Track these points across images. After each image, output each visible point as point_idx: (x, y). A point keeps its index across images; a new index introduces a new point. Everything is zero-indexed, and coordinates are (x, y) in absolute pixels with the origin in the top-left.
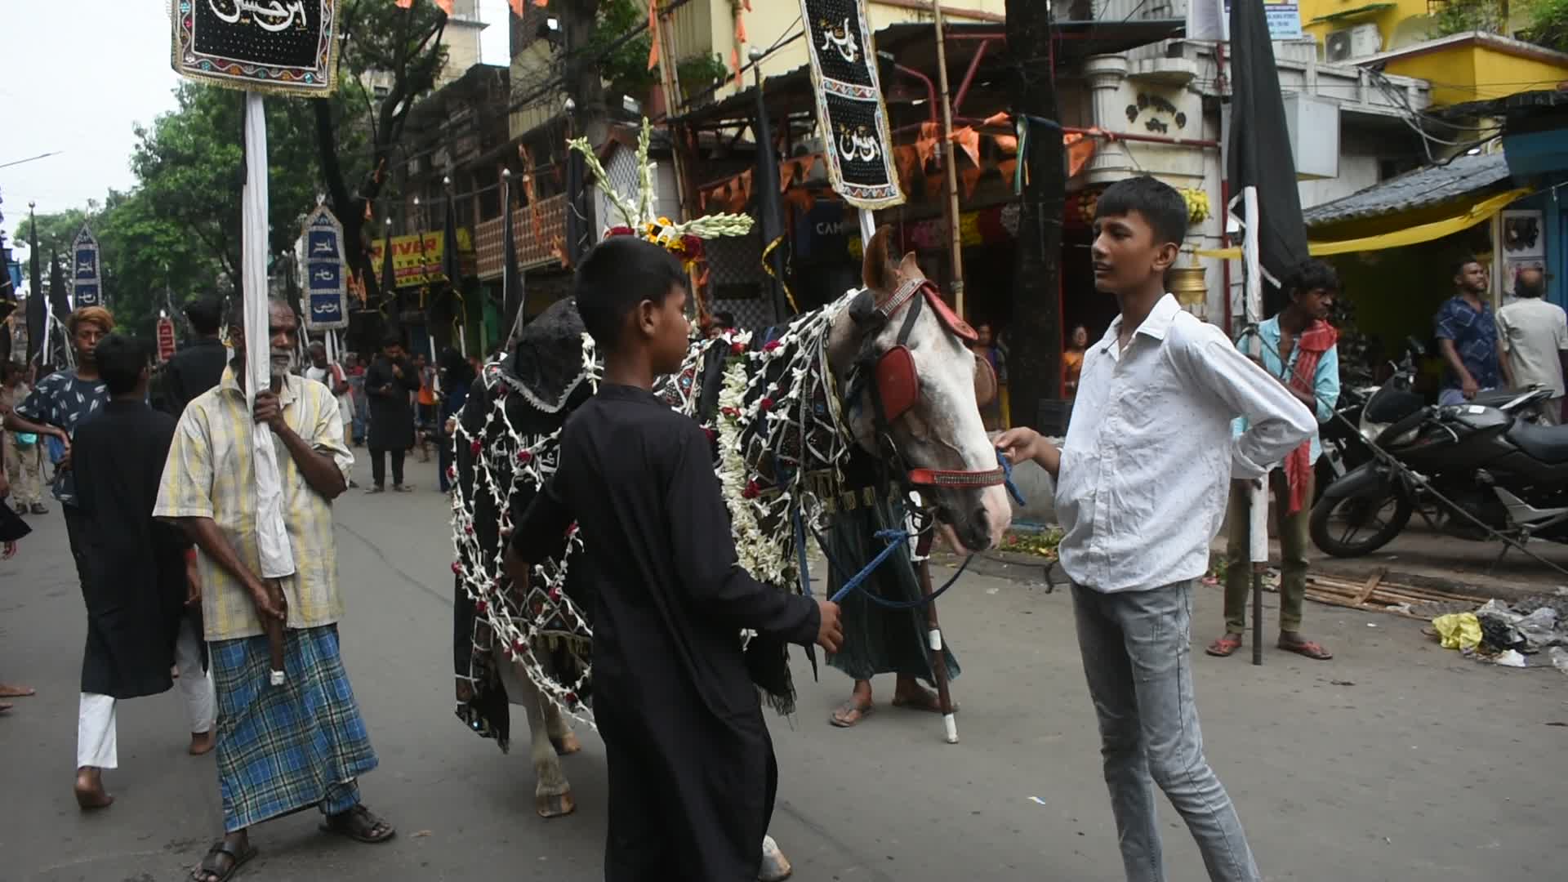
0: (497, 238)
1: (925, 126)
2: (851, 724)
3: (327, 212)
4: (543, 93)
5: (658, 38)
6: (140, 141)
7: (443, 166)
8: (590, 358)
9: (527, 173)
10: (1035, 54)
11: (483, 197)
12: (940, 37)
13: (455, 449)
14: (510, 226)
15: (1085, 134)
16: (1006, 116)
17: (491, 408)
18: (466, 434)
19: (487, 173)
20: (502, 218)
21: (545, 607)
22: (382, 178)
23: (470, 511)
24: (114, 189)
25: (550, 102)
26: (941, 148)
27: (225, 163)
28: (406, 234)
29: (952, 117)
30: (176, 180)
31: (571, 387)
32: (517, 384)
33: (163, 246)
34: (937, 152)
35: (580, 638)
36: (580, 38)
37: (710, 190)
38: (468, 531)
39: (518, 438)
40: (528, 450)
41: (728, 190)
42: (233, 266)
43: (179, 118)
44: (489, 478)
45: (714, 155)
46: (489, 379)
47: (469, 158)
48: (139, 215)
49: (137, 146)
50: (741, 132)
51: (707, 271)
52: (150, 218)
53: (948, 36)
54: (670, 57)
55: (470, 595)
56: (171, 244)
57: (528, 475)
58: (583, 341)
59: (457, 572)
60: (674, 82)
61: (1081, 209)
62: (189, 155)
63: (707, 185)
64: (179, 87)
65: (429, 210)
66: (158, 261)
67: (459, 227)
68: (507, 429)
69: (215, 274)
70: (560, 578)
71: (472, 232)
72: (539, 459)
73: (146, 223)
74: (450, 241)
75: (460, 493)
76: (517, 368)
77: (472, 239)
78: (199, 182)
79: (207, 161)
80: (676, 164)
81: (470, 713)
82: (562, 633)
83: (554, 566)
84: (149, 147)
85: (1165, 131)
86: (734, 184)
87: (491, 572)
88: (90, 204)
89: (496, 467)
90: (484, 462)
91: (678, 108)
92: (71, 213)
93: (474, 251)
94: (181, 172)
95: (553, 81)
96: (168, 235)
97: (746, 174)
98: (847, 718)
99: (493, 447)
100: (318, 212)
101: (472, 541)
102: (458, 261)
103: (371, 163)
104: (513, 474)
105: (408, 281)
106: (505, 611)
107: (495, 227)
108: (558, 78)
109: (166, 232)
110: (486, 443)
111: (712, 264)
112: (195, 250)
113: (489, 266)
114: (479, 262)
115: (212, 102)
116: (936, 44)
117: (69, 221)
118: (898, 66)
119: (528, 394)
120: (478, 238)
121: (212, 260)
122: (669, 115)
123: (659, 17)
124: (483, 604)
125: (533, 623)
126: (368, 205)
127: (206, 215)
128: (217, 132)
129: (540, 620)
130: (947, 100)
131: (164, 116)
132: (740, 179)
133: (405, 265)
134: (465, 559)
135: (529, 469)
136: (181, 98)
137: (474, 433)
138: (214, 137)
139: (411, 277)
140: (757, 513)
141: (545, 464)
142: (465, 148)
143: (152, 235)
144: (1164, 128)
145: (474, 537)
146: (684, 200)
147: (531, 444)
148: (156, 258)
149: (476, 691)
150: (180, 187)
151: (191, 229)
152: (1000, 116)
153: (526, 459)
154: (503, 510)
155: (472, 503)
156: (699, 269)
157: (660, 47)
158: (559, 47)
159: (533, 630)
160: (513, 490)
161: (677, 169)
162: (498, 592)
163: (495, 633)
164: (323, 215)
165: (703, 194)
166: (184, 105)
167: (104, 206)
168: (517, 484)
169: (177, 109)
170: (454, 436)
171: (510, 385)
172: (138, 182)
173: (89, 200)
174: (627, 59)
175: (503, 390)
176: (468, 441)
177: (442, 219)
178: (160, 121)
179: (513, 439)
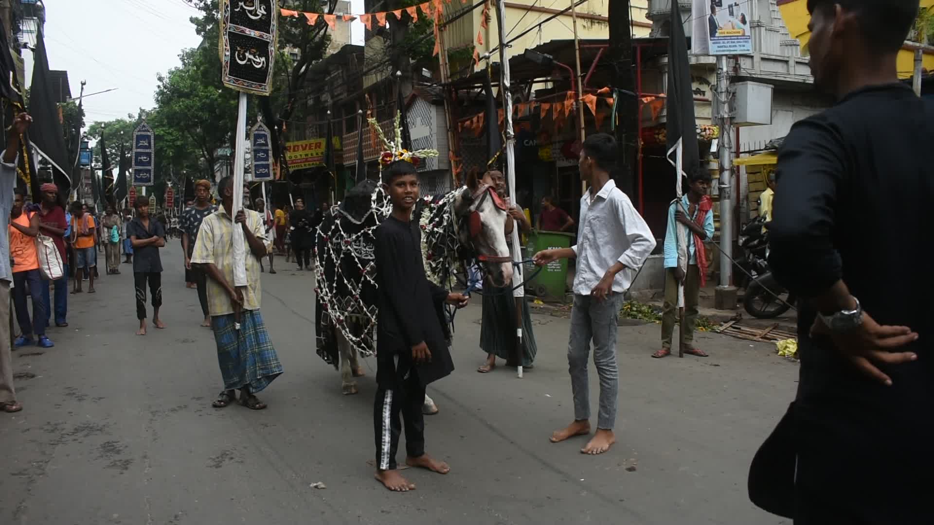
0: (354, 143)
1: (569, 92)
2: (487, 372)
3: (262, 124)
4: (379, 66)
5: (438, 40)
6: (160, 84)
7: (327, 101)
8: (374, 203)
9: (369, 109)
10: (622, 58)
11: (347, 120)
12: (577, 47)
13: (316, 241)
14: (361, 136)
15: (657, 97)
16: (608, 89)
17: (334, 223)
18: (322, 234)
19: (350, 108)
20: (356, 132)
21: (352, 303)
22: (292, 109)
23: (322, 266)
24: (143, 108)
25: (382, 71)
26: (577, 105)
27: (207, 97)
28: (305, 139)
29: (582, 89)
30: (180, 106)
31: (367, 215)
32: (345, 213)
33: (169, 142)
34: (574, 107)
35: (366, 317)
36: (399, 37)
37: (464, 122)
38: (322, 275)
39: (345, 235)
40: (349, 239)
41: (472, 122)
42: (208, 154)
43: (181, 71)
44: (331, 252)
45: (465, 104)
46: (334, 212)
47: (341, 97)
48: (156, 124)
49: (159, 87)
50: (481, 91)
51: (461, 165)
52: (164, 126)
53: (582, 46)
54: (444, 50)
55: (321, 302)
56: (174, 140)
57: (349, 250)
58: (371, 197)
59: (316, 292)
60: (446, 64)
61: (656, 136)
62: (186, 93)
63: (461, 120)
64: (182, 53)
65: (318, 127)
66: (166, 151)
67: (334, 136)
68: (341, 231)
69: (198, 159)
70: (358, 291)
71: (341, 139)
72: (353, 243)
73: (160, 129)
74: (329, 144)
75: (318, 259)
76: (345, 207)
77: (341, 143)
78: (192, 107)
79: (197, 96)
80: (446, 108)
81: (323, 353)
82: (358, 315)
83: (356, 287)
84: (165, 87)
85: (704, 95)
86: (475, 119)
87: (331, 292)
88: (130, 117)
89: (335, 247)
90: (330, 245)
91: (448, 78)
92: (118, 121)
93: (342, 150)
94: (182, 101)
95: (384, 60)
96: (173, 136)
97: (481, 115)
98: (486, 369)
99: (334, 239)
100: (258, 125)
101: (323, 279)
102: (333, 155)
103: (286, 99)
104: (342, 249)
105: (305, 165)
106: (336, 307)
107: (354, 137)
108: (387, 58)
109: (171, 134)
110: (331, 238)
111: (464, 161)
112: (187, 144)
113: (350, 158)
114: (345, 156)
115: (202, 63)
116: (575, 50)
117: (117, 126)
118: (555, 62)
119: (350, 217)
120: (344, 143)
121: (196, 151)
122: (443, 82)
123: (439, 29)
124: (326, 305)
125: (346, 311)
126: (284, 124)
127: (195, 125)
128: (203, 79)
129: (349, 309)
130: (580, 79)
131: (173, 70)
132: (478, 117)
133: (304, 156)
134: (320, 287)
135: (349, 247)
136: (183, 60)
137: (326, 233)
138: (202, 83)
139: (307, 163)
140: (431, 265)
141: (355, 245)
142: (339, 92)
143: (163, 135)
144: (704, 93)
145: (324, 277)
146: (450, 128)
147: (350, 237)
148: (165, 149)
149: (324, 343)
150: (181, 110)
151: (186, 133)
152: (605, 89)
153: (348, 243)
154: (337, 265)
155: (324, 263)
156: (457, 164)
157: (439, 45)
158: (388, 40)
159: (346, 313)
160: (342, 256)
161: (446, 111)
162: (334, 299)
163: (330, 317)
164: (260, 126)
165: (459, 124)
166: (184, 64)
167: (137, 117)
168: (344, 254)
169: (180, 65)
170: (316, 235)
171: (342, 214)
172: (157, 106)
173: (129, 114)
174: (424, 49)
175: (340, 216)
176: (323, 237)
177: (326, 131)
178: (171, 73)
179: (343, 235)
